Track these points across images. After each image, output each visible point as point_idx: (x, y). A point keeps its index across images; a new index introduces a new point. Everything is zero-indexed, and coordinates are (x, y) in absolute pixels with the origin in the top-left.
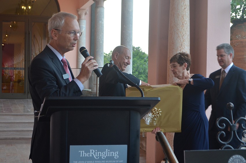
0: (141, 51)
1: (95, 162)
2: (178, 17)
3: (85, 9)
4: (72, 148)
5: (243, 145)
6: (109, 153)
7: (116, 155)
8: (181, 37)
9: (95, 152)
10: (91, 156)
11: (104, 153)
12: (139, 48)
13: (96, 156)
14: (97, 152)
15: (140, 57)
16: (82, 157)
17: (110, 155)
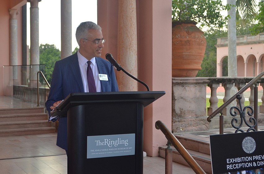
0: (55, 48)
1: (108, 149)
2: (127, 19)
3: (16, 9)
4: (89, 138)
5: (251, 129)
6: (120, 141)
7: (126, 142)
8: (130, 36)
9: (109, 141)
10: (105, 144)
11: (116, 142)
12: (53, 45)
13: (110, 144)
14: (111, 141)
15: (55, 54)
16: (98, 146)
17: (121, 143)
